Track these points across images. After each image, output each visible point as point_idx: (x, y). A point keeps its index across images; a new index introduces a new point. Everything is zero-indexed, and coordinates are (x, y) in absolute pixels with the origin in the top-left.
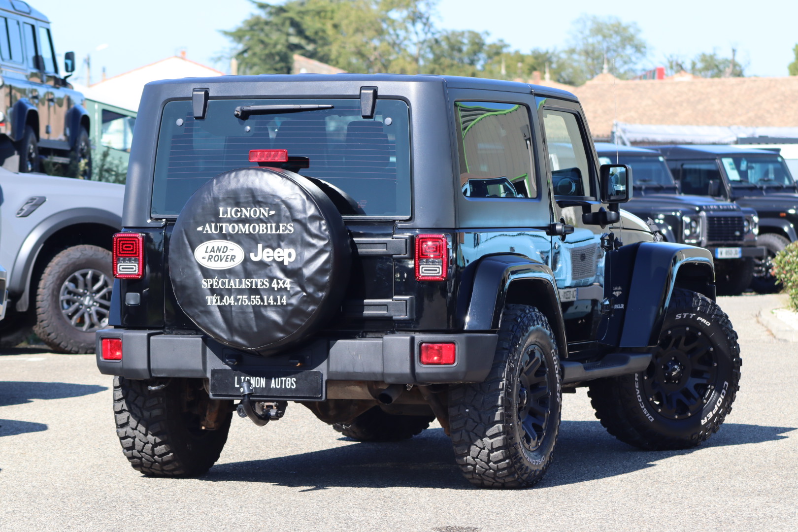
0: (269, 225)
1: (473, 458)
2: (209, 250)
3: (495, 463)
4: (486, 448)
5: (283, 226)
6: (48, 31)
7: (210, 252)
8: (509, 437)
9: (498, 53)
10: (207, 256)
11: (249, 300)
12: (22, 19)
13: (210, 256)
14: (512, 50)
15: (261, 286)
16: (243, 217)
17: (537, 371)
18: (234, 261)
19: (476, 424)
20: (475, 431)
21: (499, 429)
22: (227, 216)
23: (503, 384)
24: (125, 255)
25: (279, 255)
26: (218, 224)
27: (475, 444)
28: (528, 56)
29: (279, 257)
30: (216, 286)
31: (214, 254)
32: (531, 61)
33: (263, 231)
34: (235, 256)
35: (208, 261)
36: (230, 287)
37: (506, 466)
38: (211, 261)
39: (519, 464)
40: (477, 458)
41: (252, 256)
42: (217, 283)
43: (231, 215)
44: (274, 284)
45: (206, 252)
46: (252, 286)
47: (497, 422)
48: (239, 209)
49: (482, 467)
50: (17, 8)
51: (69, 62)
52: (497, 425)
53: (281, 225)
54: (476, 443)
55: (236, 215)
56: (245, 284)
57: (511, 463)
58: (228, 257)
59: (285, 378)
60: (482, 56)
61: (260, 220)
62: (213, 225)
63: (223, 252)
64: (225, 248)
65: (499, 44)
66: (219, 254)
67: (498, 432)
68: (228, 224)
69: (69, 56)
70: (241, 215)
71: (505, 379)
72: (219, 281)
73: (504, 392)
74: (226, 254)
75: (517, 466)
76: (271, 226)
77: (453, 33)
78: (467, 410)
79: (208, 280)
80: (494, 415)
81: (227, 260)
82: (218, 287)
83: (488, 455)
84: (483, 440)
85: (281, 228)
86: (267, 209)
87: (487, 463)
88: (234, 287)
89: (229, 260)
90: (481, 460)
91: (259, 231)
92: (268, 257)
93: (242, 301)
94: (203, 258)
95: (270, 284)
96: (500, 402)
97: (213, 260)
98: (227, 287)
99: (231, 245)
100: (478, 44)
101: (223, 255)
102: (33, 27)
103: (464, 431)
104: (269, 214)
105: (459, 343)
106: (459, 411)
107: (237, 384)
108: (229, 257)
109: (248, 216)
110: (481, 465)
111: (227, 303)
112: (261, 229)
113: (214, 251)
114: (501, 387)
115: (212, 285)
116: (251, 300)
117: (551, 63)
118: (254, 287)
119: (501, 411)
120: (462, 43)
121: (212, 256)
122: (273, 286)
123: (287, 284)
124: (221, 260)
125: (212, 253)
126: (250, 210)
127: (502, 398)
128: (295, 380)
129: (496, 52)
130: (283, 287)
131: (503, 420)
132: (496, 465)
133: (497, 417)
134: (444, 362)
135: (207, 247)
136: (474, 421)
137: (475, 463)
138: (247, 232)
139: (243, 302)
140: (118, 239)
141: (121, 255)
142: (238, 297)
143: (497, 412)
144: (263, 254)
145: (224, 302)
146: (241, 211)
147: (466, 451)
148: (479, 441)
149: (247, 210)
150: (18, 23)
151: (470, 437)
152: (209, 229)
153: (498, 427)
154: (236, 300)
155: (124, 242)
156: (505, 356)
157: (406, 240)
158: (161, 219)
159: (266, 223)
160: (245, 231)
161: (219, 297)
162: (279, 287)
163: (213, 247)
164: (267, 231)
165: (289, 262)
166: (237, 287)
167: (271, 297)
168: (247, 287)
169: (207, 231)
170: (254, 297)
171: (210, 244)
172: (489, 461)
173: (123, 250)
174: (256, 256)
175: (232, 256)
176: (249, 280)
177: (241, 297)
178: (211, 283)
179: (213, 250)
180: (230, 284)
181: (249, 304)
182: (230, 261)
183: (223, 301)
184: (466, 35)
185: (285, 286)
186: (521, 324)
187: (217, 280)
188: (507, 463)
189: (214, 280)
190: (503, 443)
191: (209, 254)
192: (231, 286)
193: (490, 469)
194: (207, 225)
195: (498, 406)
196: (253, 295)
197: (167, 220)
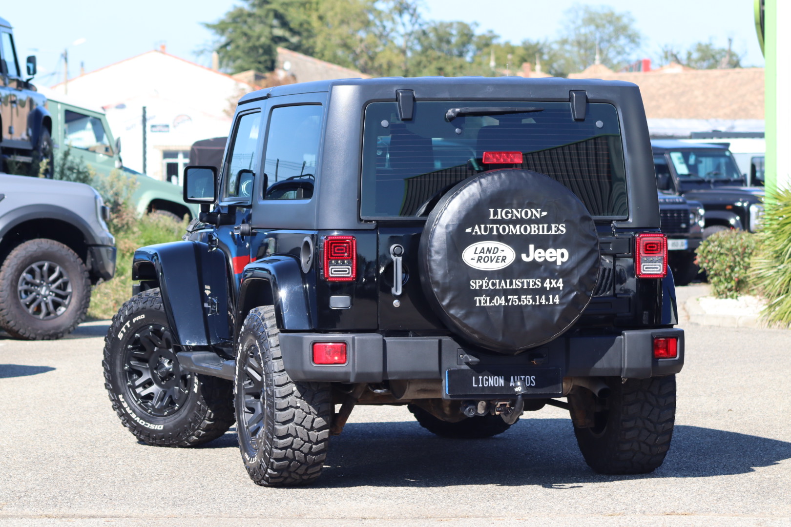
0: (541, 226)
2: (478, 251)
5: (556, 227)
7: (480, 253)
10: (476, 257)
11: (520, 301)
13: (479, 257)
15: (533, 286)
16: (514, 218)
18: (505, 262)
22: (498, 217)
24: (337, 258)
25: (551, 255)
26: (488, 226)
29: (551, 257)
30: (486, 287)
31: (483, 255)
33: (535, 231)
34: (506, 257)
35: (477, 262)
36: (501, 288)
38: (481, 262)
41: (524, 257)
42: (485, 284)
43: (501, 216)
44: (547, 284)
45: (475, 253)
46: (523, 286)
48: (510, 211)
53: (553, 226)
55: (507, 216)
56: (516, 284)
58: (499, 258)
59: (524, 377)
61: (530, 222)
62: (483, 226)
63: (493, 253)
64: (496, 249)
66: (489, 255)
68: (498, 226)
70: (512, 216)
72: (489, 281)
74: (497, 255)
76: (543, 227)
79: (477, 281)
81: (498, 261)
82: (488, 288)
85: (554, 229)
86: (539, 210)
88: (505, 287)
89: (500, 261)
91: (531, 232)
92: (540, 257)
93: (513, 301)
94: (472, 259)
95: (542, 284)
97: (482, 261)
98: (498, 287)
99: (501, 246)
101: (493, 256)
104: (541, 214)
107: (475, 384)
108: (501, 258)
109: (519, 217)
111: (497, 303)
112: (533, 229)
113: (483, 253)
115: (481, 286)
116: (522, 300)
118: (525, 287)
121: (482, 257)
122: (545, 285)
123: (560, 284)
124: (492, 261)
125: (482, 255)
126: (521, 211)
128: (534, 378)
130: (555, 286)
135: (476, 248)
138: (518, 233)
139: (514, 303)
140: (330, 242)
141: (332, 258)
142: (509, 297)
144: (535, 255)
145: (494, 303)
146: (512, 212)
149: (518, 212)
152: (478, 230)
154: (507, 300)
155: (335, 245)
157: (630, 239)
158: (371, 221)
159: (538, 224)
160: (516, 232)
161: (488, 298)
162: (552, 286)
163: (483, 249)
164: (539, 232)
165: (562, 262)
166: (508, 287)
167: (543, 297)
168: (517, 287)
169: (476, 232)
170: (525, 297)
171: (480, 245)
173: (335, 253)
174: (528, 256)
175: (503, 257)
176: (520, 280)
177: (511, 297)
178: (481, 283)
179: (482, 251)
180: (501, 285)
181: (520, 304)
182: (502, 262)
183: (493, 301)
185: (558, 285)
187: (487, 281)
189: (484, 281)
191: (478, 255)
192: (503, 287)
194: (477, 227)
196: (525, 295)
197: (377, 221)
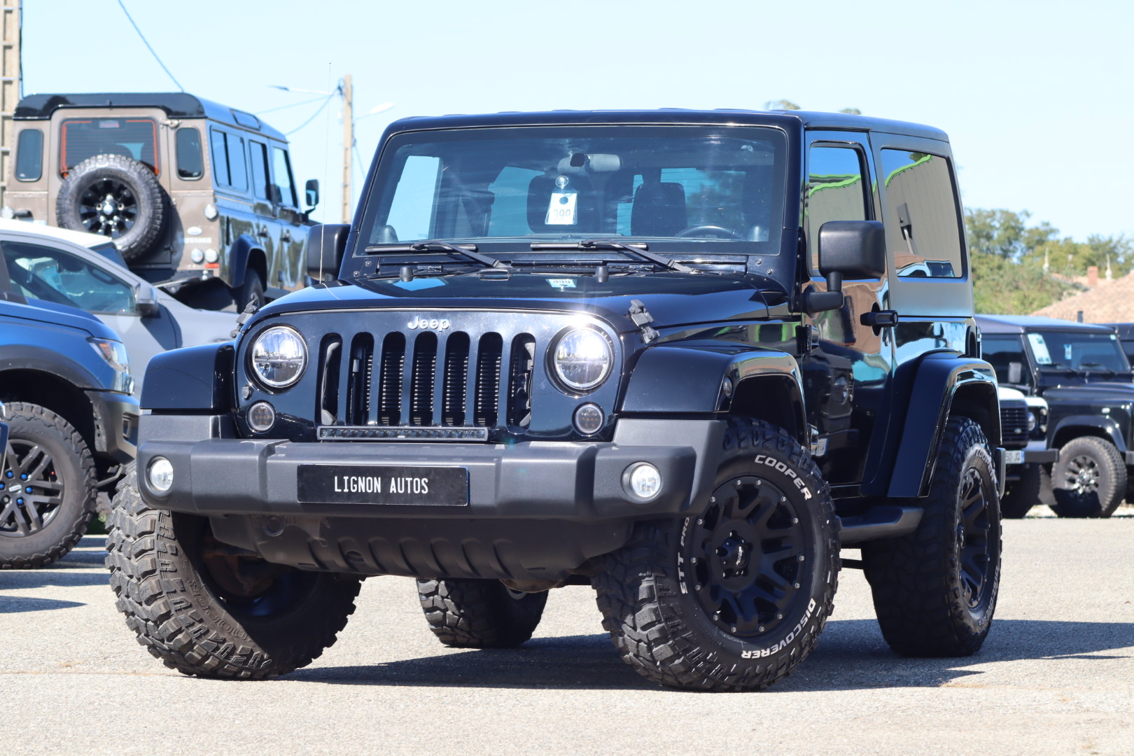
6: (286, 153)
9: (1041, 242)
12: (247, 136)
14: (1061, 237)
28: (1083, 245)
32: (1087, 252)
50: (240, 121)
51: (313, 194)
60: (1020, 246)
65: (1043, 229)
69: (312, 185)
77: (980, 213)
100: (1013, 229)
102: (264, 147)
117: (1116, 255)
120: (992, 227)
129: (1039, 240)
150: (242, 141)
184: (998, 215)
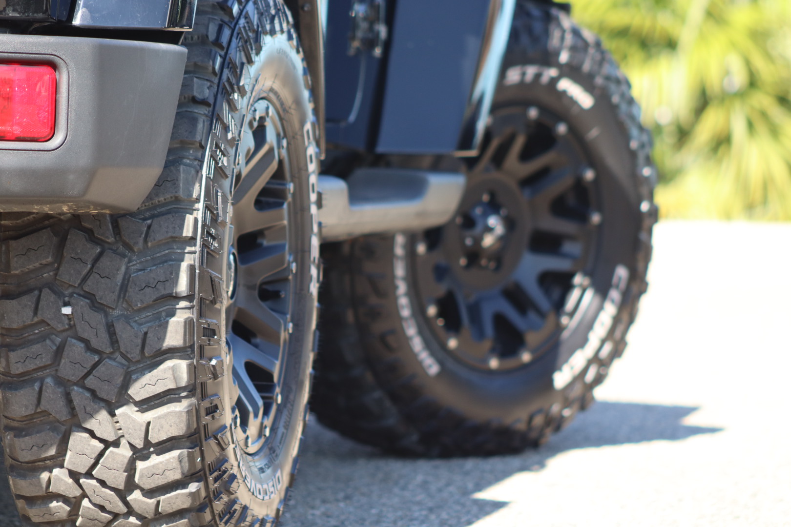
1: (74, 475)
3: (150, 493)
4: (123, 442)
8: (206, 404)
17: (264, 192)
19: (96, 358)
20: (90, 382)
21: (175, 379)
23: (196, 220)
27: (88, 425)
37: (186, 504)
39: (225, 498)
40: (89, 474)
47: (172, 353)
49: (102, 508)
52: (169, 364)
54: (90, 425)
57: (203, 494)
67: (172, 386)
71: (200, 206)
73: (198, 248)
75: (219, 506)
78: (67, 310)
80: (164, 326)
83: (131, 469)
84: (117, 412)
87: (122, 495)
90: (103, 483)
96: (183, 286)
103: (49, 381)
105: (72, 65)
106: (36, 312)
110: (98, 501)
114: (187, 232)
119: (187, 314)
127: (192, 268)
131: (192, 347)
132: (153, 501)
133: (174, 336)
134: (17, 131)
136: (89, 348)
137: (78, 492)
143: (173, 320)
147: (52, 452)
148: (103, 415)
151: (69, 401)
153: (174, 369)
156: (200, 126)
172: (131, 485)
186: (242, 22)
188: (192, 494)
190: (189, 426)
193: (130, 512)
195: (178, 298)
